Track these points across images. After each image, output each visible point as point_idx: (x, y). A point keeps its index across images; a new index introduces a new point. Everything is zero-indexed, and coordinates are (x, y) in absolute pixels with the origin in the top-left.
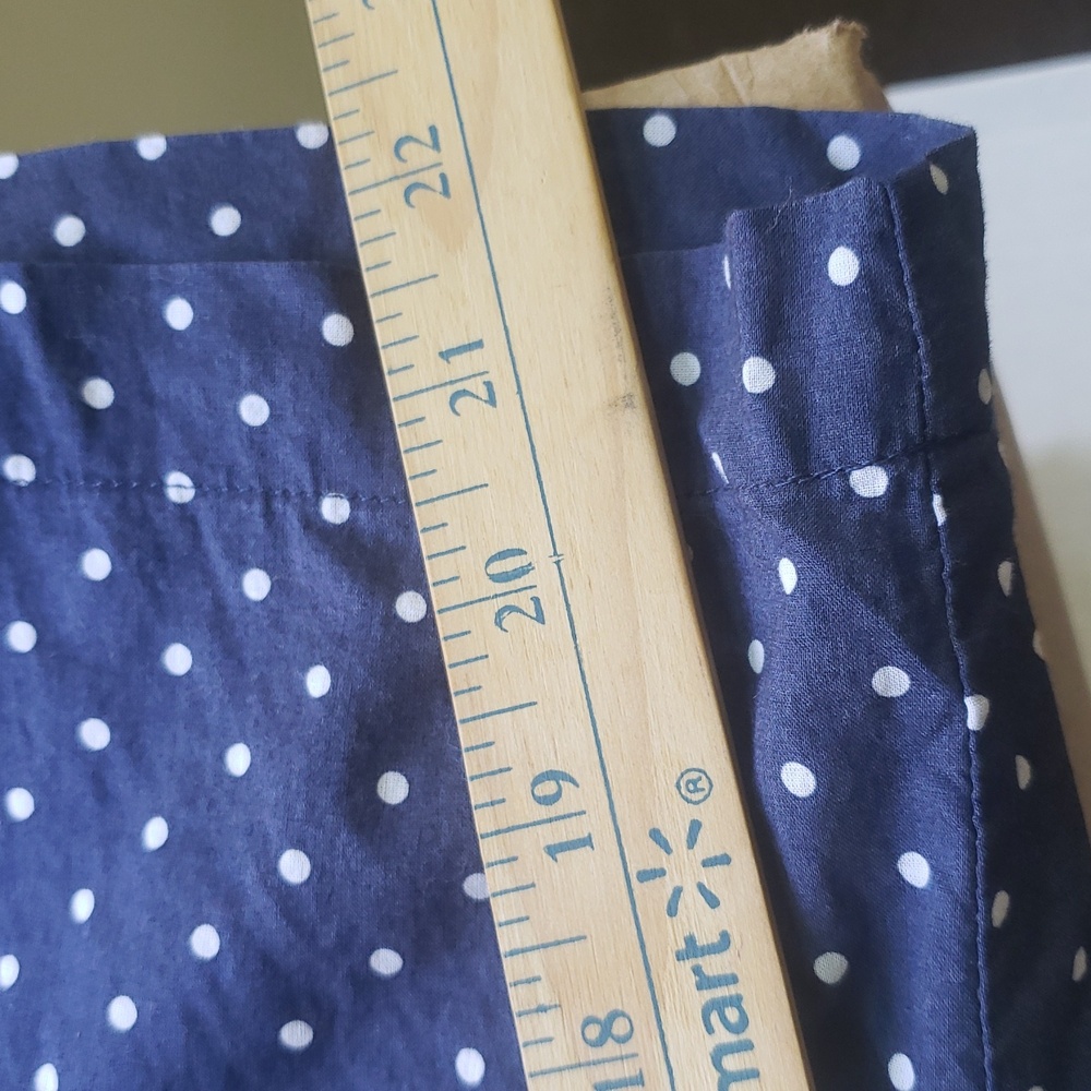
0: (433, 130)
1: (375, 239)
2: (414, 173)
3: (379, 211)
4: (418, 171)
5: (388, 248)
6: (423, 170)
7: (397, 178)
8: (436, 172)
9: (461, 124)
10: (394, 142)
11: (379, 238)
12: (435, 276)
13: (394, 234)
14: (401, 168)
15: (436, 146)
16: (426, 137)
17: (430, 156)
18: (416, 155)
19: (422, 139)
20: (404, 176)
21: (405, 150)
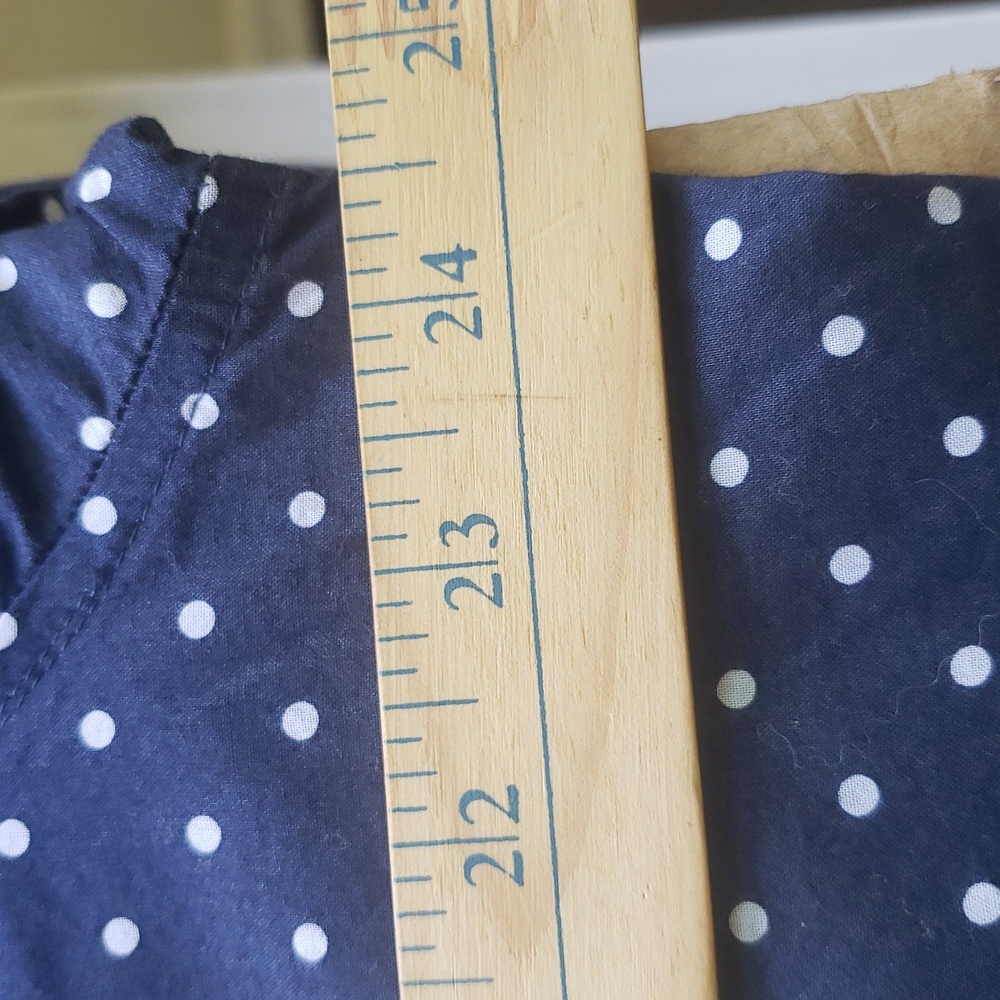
0: (513, 793)
1: (419, 914)
2: (481, 841)
3: (427, 879)
4: (486, 840)
5: (435, 930)
6: (493, 840)
7: (458, 841)
8: (509, 848)
9: (550, 795)
10: (460, 796)
11: (424, 913)
12: (490, 980)
13: (444, 912)
14: (465, 831)
15: (514, 815)
16: (503, 799)
17: (503, 825)
18: (487, 820)
19: (497, 799)
20: (468, 841)
21: (474, 808)
